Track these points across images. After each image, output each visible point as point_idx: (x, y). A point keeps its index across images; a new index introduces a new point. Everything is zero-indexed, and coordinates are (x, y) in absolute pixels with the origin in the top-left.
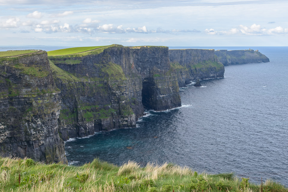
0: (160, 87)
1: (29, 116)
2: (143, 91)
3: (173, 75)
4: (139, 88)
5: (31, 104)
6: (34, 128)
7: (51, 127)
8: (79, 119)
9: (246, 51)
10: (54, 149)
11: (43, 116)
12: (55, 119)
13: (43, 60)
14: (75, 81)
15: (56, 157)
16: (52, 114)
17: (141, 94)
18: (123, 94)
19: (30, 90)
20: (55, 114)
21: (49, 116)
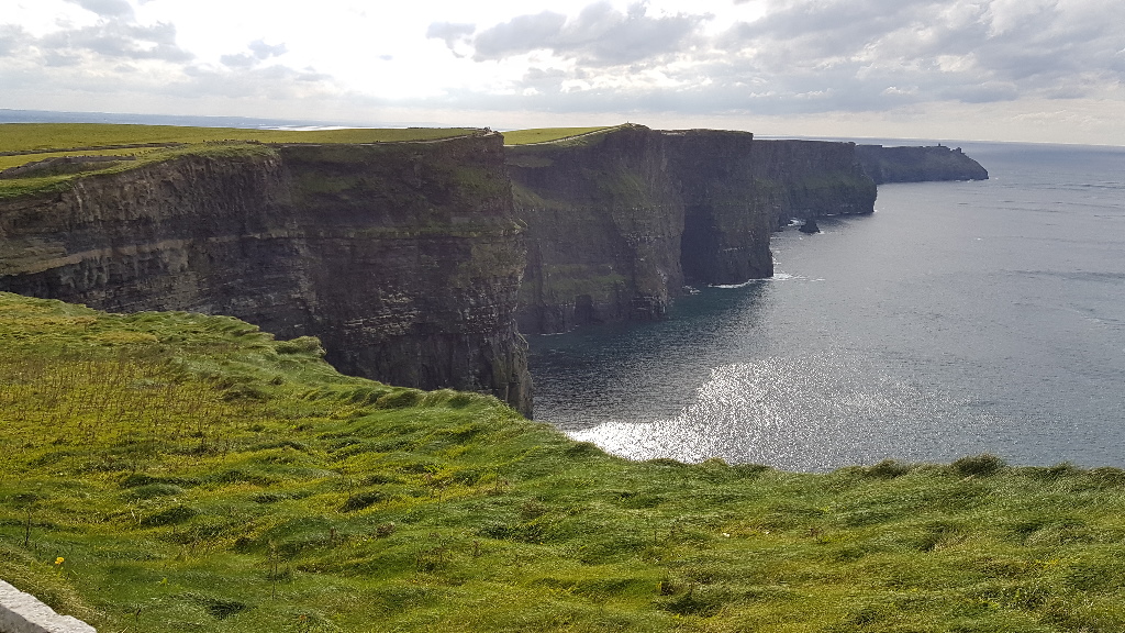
0: (723, 228)
1: (462, 279)
2: (683, 236)
3: (758, 201)
4: (675, 228)
5: (467, 253)
6: (471, 306)
7: (507, 306)
8: (544, 291)
9: (929, 149)
10: (510, 356)
11: (492, 281)
12: (515, 290)
13: (492, 152)
14: (538, 205)
15: (513, 375)
16: (510, 277)
17: (679, 244)
18: (643, 241)
19: (466, 220)
20: (517, 279)
21: (503, 282)
